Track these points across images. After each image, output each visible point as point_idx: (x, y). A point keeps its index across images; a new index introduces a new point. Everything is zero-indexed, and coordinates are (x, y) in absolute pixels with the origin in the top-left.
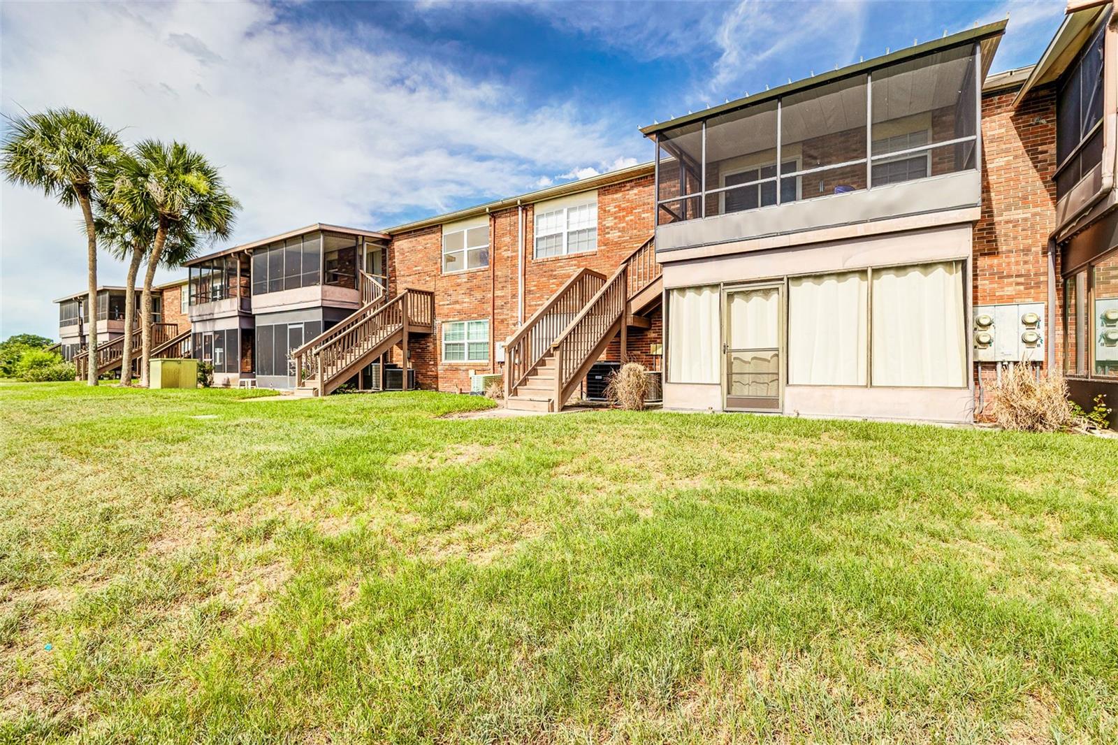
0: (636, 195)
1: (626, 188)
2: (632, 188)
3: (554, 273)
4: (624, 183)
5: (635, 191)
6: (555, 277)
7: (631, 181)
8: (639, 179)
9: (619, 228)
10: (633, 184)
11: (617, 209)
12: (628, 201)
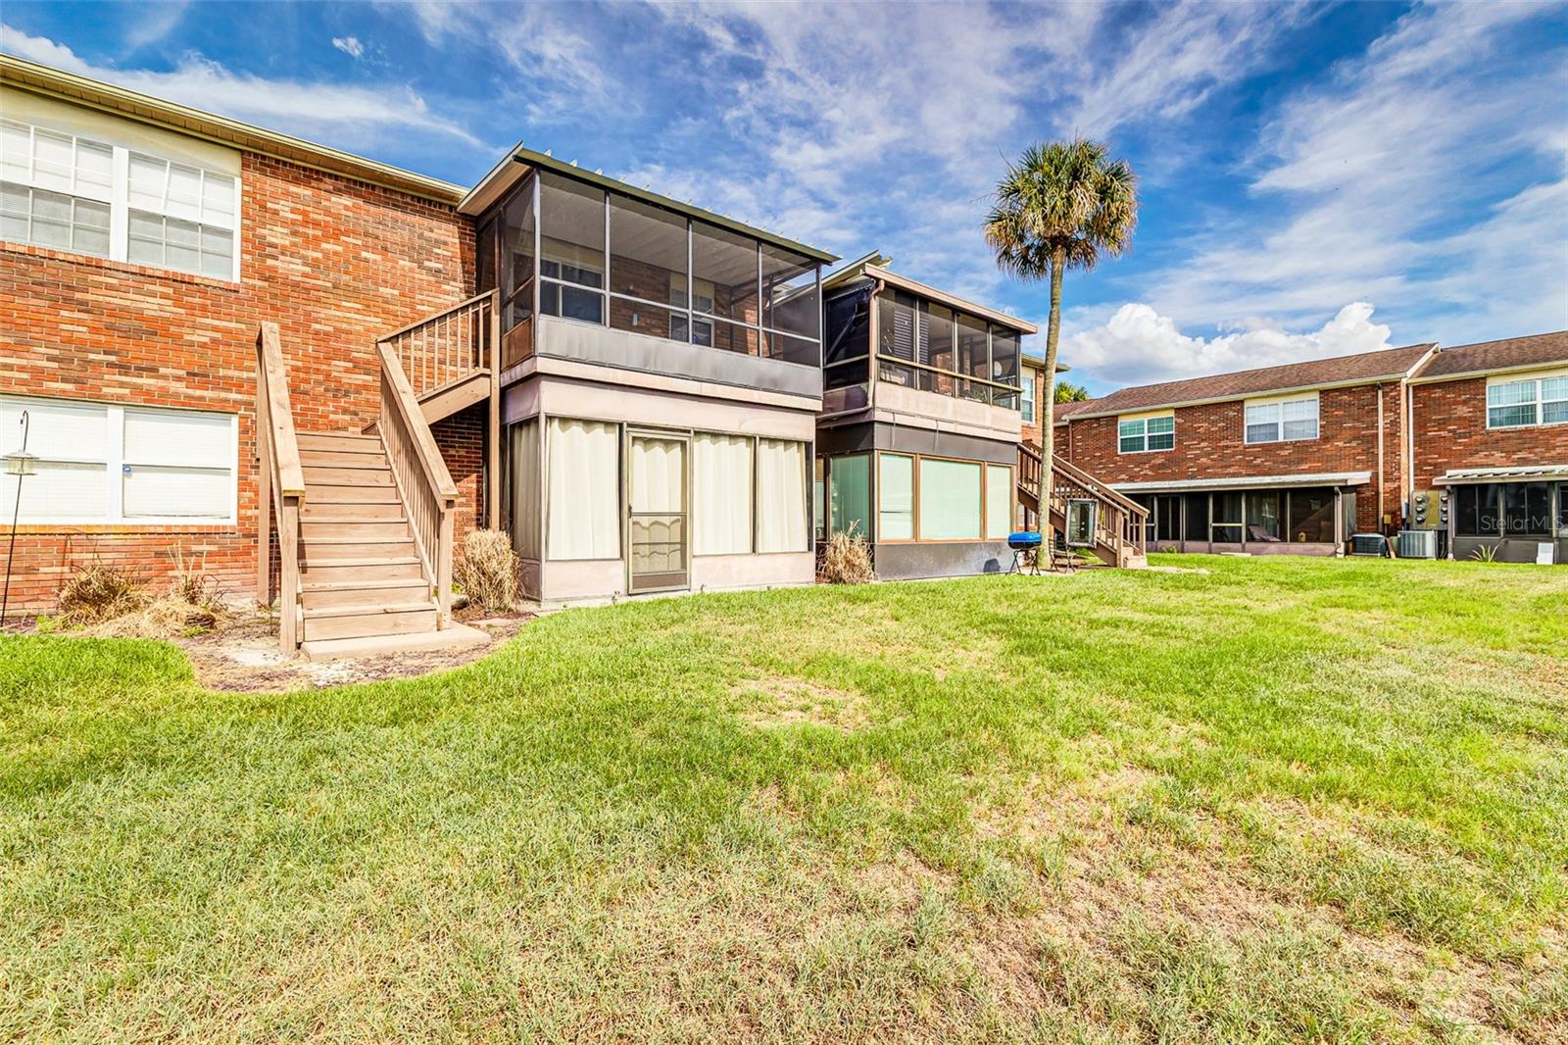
0: (346, 208)
1: (322, 186)
2: (338, 191)
3: (78, 296)
4: (317, 172)
5: (346, 201)
6: (84, 306)
7: (337, 178)
8: (355, 182)
9: (304, 257)
10: (341, 185)
11: (300, 218)
12: (327, 212)
